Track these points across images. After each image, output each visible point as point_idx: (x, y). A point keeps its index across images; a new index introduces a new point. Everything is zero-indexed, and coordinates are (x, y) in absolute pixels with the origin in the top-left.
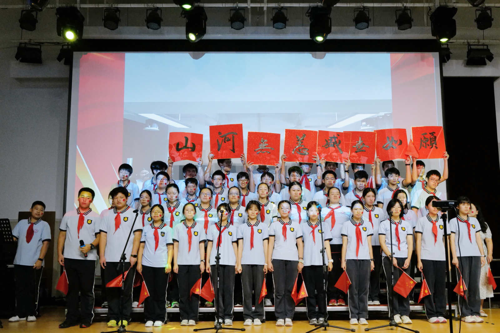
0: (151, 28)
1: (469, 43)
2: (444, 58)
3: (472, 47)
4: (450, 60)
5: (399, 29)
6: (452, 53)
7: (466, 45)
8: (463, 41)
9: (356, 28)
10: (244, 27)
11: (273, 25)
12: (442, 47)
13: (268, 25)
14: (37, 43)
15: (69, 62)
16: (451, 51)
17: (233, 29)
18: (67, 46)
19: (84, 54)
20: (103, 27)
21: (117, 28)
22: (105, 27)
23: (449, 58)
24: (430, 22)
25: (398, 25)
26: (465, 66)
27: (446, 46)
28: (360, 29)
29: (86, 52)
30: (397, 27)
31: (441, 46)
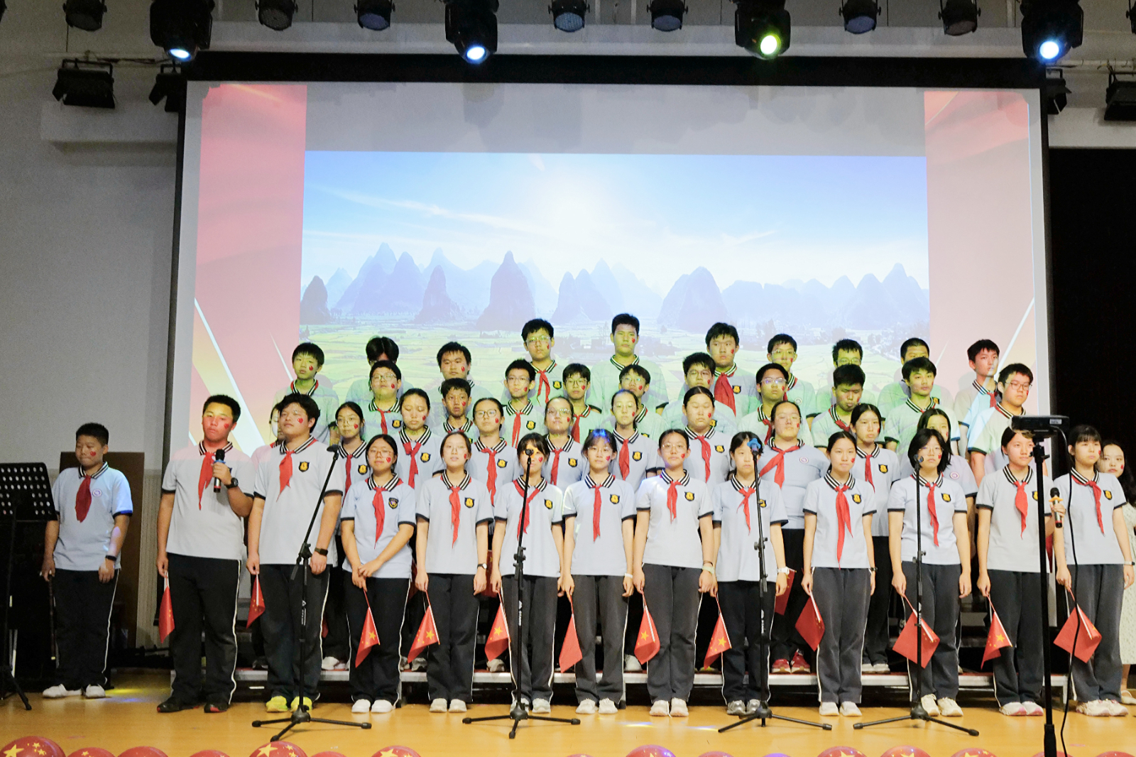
0: (368, 27)
1: (1111, 67)
2: (1053, 102)
3: (1120, 78)
4: (1064, 109)
5: (946, 32)
6: (1070, 92)
7: (1104, 72)
8: (1097, 63)
9: (846, 29)
10: (583, 26)
11: (653, 21)
12: (1048, 76)
13: (639, 22)
14: (104, 62)
15: (177, 106)
16: (1068, 86)
17: (558, 30)
18: (171, 69)
19: (212, 87)
20: (259, 22)
21: (289, 25)
22: (262, 22)
23: (1063, 104)
24: (1021, 17)
25: (944, 22)
26: (1100, 123)
27: (1055, 75)
28: (855, 33)
29: (217, 83)
30: (942, 30)
31: (1045, 75)
